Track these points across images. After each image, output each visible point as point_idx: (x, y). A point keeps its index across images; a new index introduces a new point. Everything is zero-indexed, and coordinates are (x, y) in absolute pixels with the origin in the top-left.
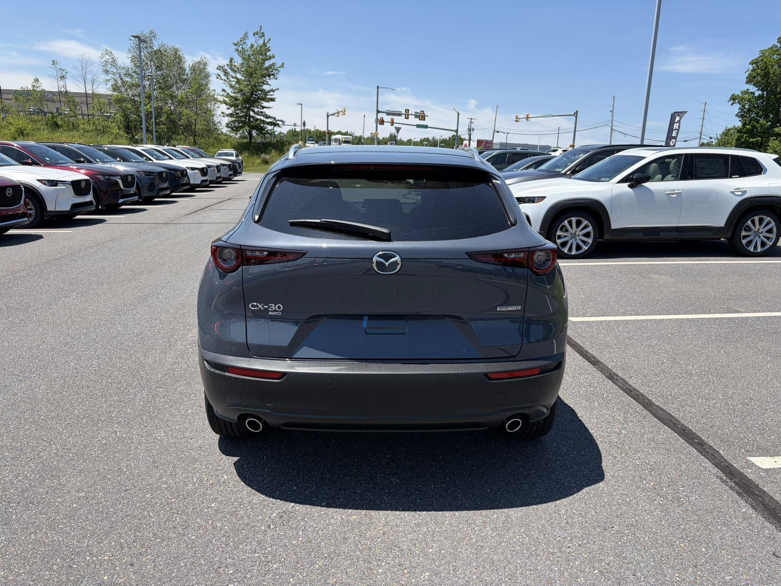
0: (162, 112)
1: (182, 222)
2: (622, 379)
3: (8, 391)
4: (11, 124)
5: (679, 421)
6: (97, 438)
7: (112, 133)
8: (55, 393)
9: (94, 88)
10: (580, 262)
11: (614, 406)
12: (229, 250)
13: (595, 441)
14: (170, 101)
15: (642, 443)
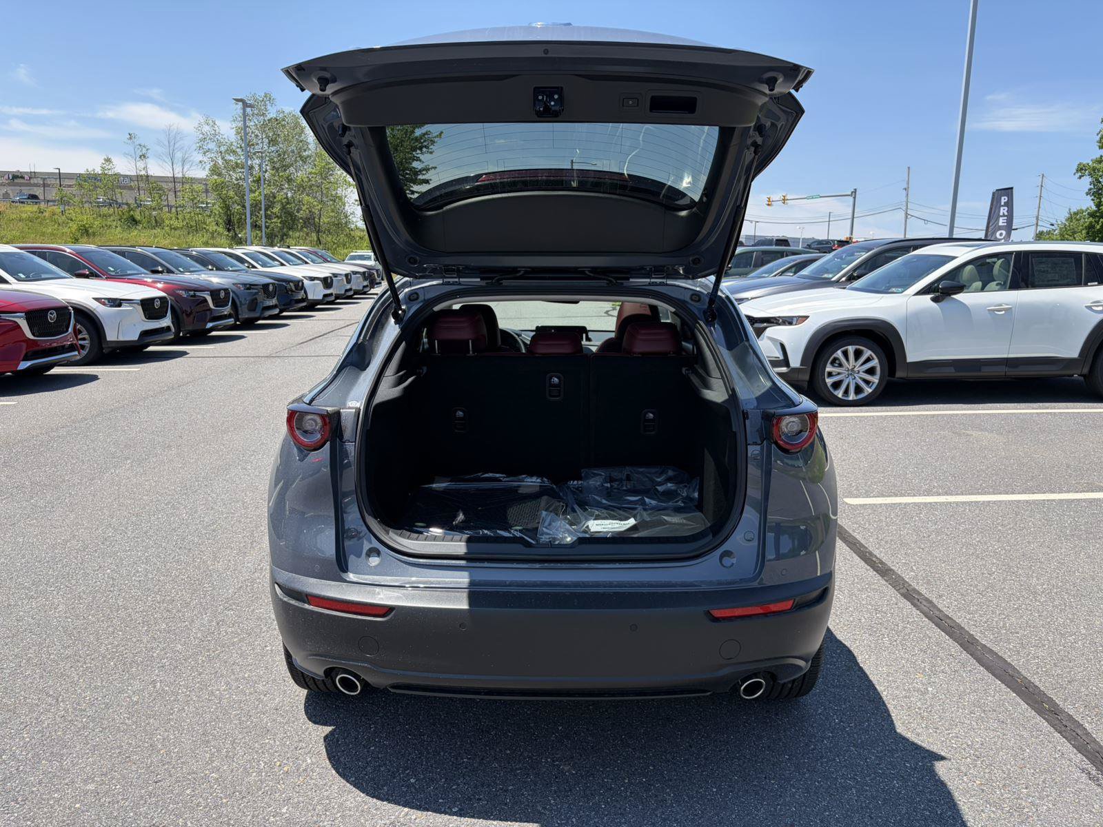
0: (275, 200)
1: (293, 354)
2: (927, 600)
3: (11, 613)
4: (71, 220)
5: (1019, 672)
6: (126, 692)
7: (207, 231)
8: (77, 617)
9: (185, 170)
10: (862, 412)
11: (915, 646)
12: (312, 417)
13: (886, 706)
14: (286, 186)
15: (960, 710)
